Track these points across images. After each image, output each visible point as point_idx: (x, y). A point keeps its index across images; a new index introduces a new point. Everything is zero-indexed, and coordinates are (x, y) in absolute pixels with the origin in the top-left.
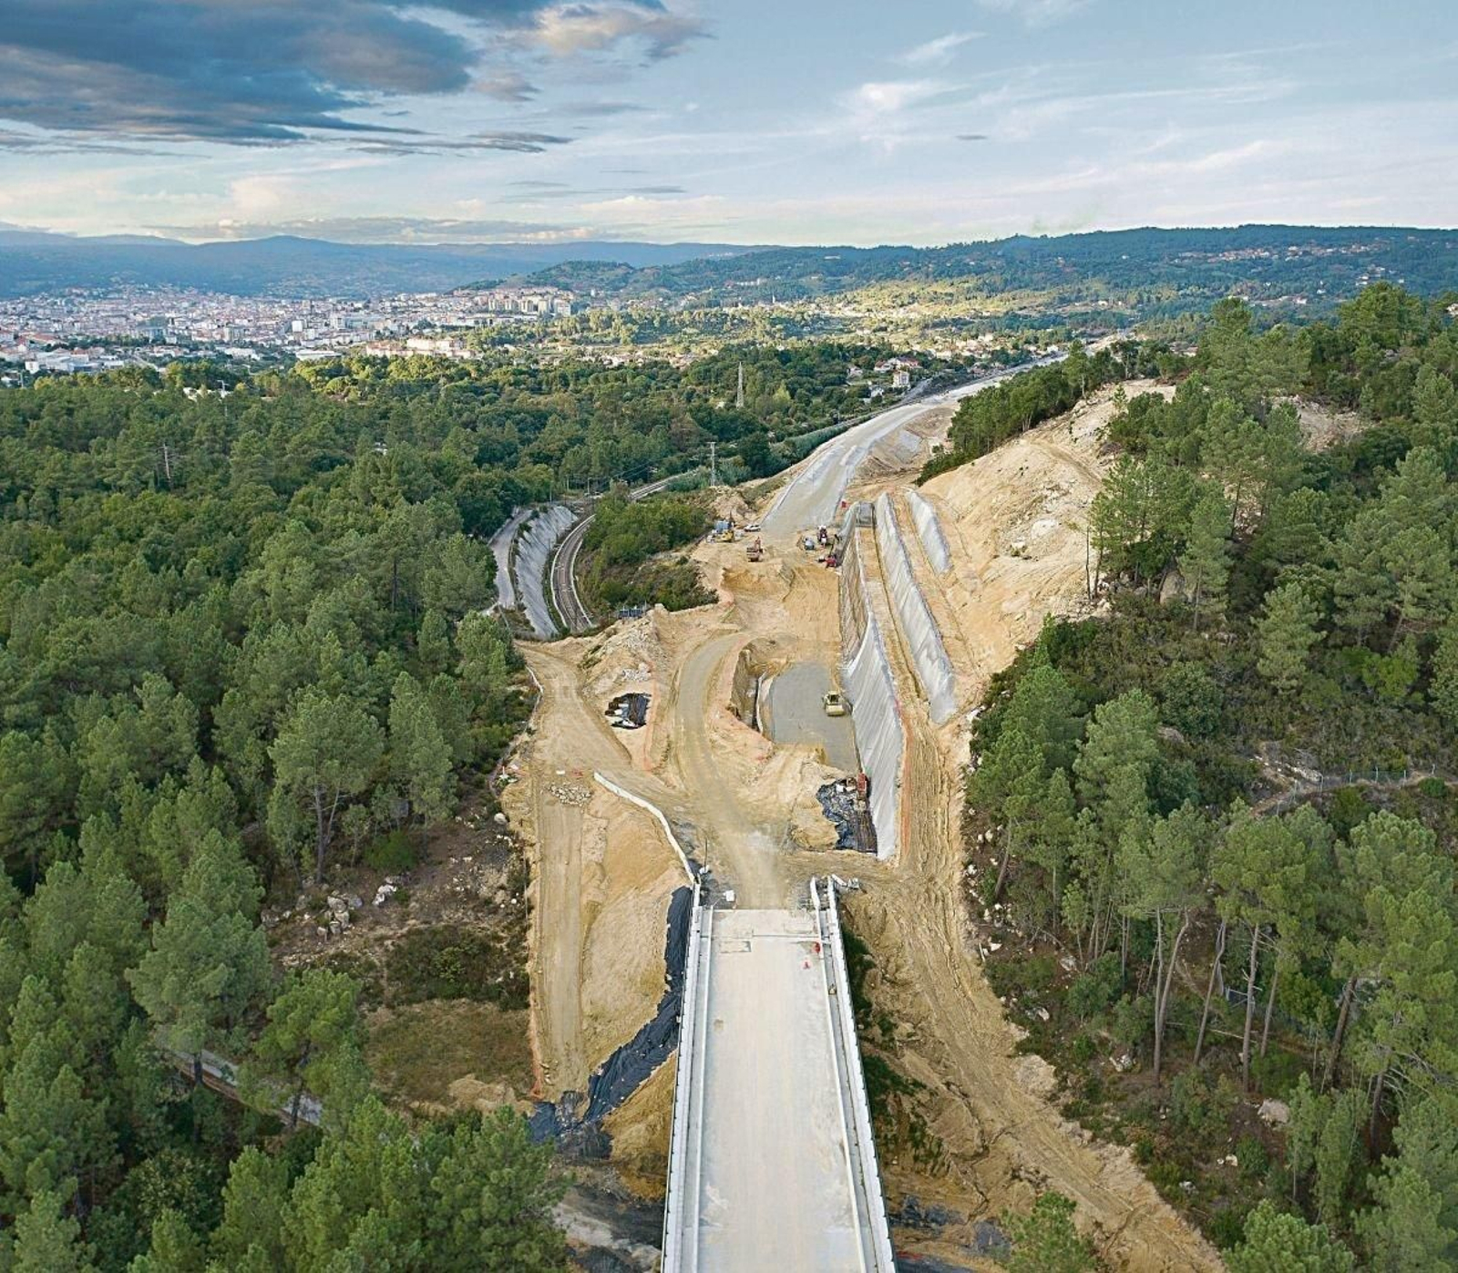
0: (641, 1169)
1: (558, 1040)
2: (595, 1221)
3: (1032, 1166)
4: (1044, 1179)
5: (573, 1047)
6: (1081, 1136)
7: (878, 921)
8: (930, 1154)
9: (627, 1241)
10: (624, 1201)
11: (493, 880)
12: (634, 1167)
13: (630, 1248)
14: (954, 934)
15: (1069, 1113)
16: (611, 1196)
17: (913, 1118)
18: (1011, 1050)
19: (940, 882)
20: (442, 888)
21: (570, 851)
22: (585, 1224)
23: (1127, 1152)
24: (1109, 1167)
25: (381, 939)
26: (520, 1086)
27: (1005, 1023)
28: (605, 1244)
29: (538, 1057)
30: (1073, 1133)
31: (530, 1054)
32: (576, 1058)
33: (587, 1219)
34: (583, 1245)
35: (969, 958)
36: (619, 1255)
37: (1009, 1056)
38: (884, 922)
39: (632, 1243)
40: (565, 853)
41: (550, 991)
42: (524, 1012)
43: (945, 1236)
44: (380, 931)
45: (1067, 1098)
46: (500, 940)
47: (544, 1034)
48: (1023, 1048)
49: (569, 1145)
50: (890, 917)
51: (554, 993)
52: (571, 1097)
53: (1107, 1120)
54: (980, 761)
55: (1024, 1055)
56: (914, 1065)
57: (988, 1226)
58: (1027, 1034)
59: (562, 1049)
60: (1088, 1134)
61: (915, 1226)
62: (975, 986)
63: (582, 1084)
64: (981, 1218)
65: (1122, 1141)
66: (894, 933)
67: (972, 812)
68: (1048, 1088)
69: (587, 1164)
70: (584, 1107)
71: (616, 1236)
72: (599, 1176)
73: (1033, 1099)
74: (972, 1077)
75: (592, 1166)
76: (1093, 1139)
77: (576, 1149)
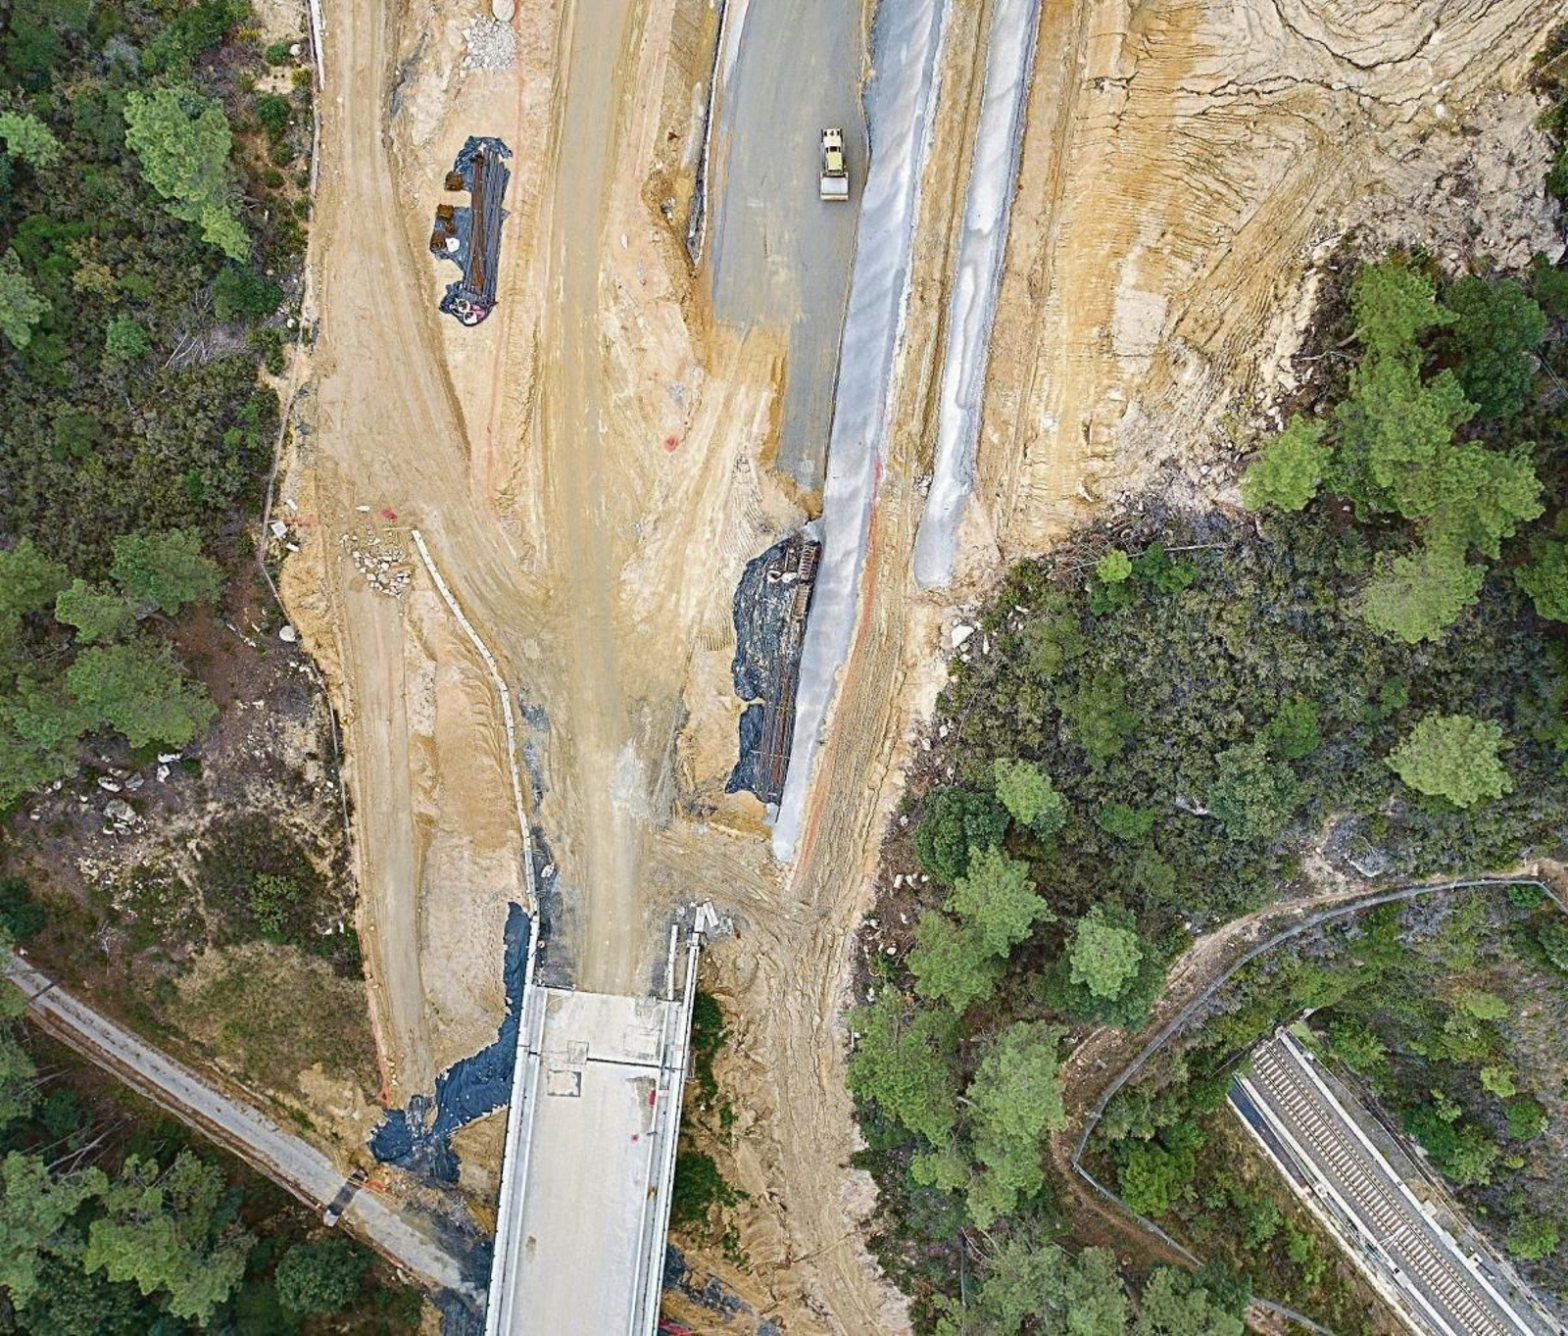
0: (486, 1201)
1: (402, 1026)
2: (446, 1257)
3: (821, 1300)
4: (826, 1314)
5: (417, 1035)
6: (875, 1269)
7: (747, 974)
8: (737, 1258)
9: (472, 1284)
10: (471, 1235)
11: (299, 741)
12: (480, 1200)
13: (474, 1294)
14: (830, 1000)
15: (874, 1244)
16: (460, 1229)
17: (728, 1230)
18: (845, 1160)
19: (835, 917)
20: (237, 751)
21: (392, 699)
22: (437, 1259)
23: (908, 1301)
24: (888, 1305)
25: (183, 838)
26: (368, 1085)
27: (850, 1122)
28: (454, 1286)
29: (383, 1050)
30: (869, 1265)
31: (374, 1042)
32: (421, 1048)
33: (440, 1254)
34: (436, 1284)
35: (838, 1037)
36: (465, 1299)
37: (842, 1166)
38: (753, 978)
39: (476, 1288)
40: (384, 699)
41: (386, 955)
42: (361, 984)
43: (734, 1324)
44: (179, 823)
45: (877, 1228)
46: (321, 852)
47: (387, 1018)
48: (859, 1161)
49: (420, 1161)
50: (761, 974)
51: (391, 957)
52: (419, 1103)
53: (903, 1262)
54: (943, 732)
55: (856, 1167)
56: (746, 1167)
57: (770, 1325)
58: (867, 1145)
59: (406, 1040)
60: (881, 1271)
61: (713, 1306)
62: (834, 1072)
63: (429, 1090)
64: (767, 1317)
65: (906, 1289)
66: (761, 998)
67: (904, 820)
68: (865, 1211)
69: (437, 1186)
70: (432, 1116)
71: (464, 1279)
72: (449, 1206)
73: (846, 1220)
74: (796, 1191)
75: (444, 1190)
76: (883, 1277)
77: (427, 1167)
